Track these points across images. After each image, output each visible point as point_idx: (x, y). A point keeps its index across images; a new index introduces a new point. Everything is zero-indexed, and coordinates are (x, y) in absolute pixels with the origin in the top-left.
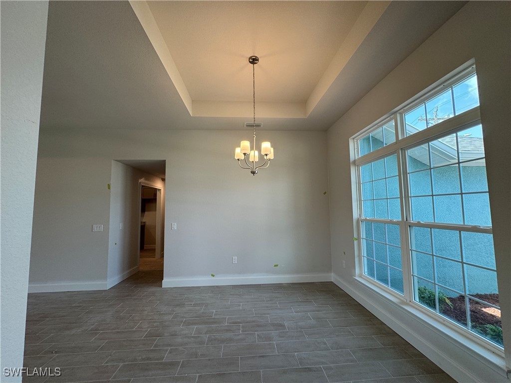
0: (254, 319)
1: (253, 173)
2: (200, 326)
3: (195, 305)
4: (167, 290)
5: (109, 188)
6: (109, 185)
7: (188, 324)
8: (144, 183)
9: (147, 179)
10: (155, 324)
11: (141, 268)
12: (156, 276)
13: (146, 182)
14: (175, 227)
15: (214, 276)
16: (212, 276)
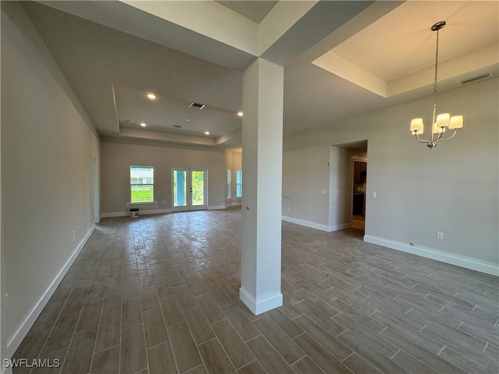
0: (436, 287)
1: (430, 146)
2: (379, 269)
3: (383, 258)
4: (366, 243)
5: (329, 165)
6: (329, 164)
7: (370, 265)
8: (356, 159)
9: (359, 156)
10: (349, 257)
11: (353, 226)
12: (360, 233)
13: (359, 158)
14: (375, 195)
15: (412, 245)
16: (411, 244)
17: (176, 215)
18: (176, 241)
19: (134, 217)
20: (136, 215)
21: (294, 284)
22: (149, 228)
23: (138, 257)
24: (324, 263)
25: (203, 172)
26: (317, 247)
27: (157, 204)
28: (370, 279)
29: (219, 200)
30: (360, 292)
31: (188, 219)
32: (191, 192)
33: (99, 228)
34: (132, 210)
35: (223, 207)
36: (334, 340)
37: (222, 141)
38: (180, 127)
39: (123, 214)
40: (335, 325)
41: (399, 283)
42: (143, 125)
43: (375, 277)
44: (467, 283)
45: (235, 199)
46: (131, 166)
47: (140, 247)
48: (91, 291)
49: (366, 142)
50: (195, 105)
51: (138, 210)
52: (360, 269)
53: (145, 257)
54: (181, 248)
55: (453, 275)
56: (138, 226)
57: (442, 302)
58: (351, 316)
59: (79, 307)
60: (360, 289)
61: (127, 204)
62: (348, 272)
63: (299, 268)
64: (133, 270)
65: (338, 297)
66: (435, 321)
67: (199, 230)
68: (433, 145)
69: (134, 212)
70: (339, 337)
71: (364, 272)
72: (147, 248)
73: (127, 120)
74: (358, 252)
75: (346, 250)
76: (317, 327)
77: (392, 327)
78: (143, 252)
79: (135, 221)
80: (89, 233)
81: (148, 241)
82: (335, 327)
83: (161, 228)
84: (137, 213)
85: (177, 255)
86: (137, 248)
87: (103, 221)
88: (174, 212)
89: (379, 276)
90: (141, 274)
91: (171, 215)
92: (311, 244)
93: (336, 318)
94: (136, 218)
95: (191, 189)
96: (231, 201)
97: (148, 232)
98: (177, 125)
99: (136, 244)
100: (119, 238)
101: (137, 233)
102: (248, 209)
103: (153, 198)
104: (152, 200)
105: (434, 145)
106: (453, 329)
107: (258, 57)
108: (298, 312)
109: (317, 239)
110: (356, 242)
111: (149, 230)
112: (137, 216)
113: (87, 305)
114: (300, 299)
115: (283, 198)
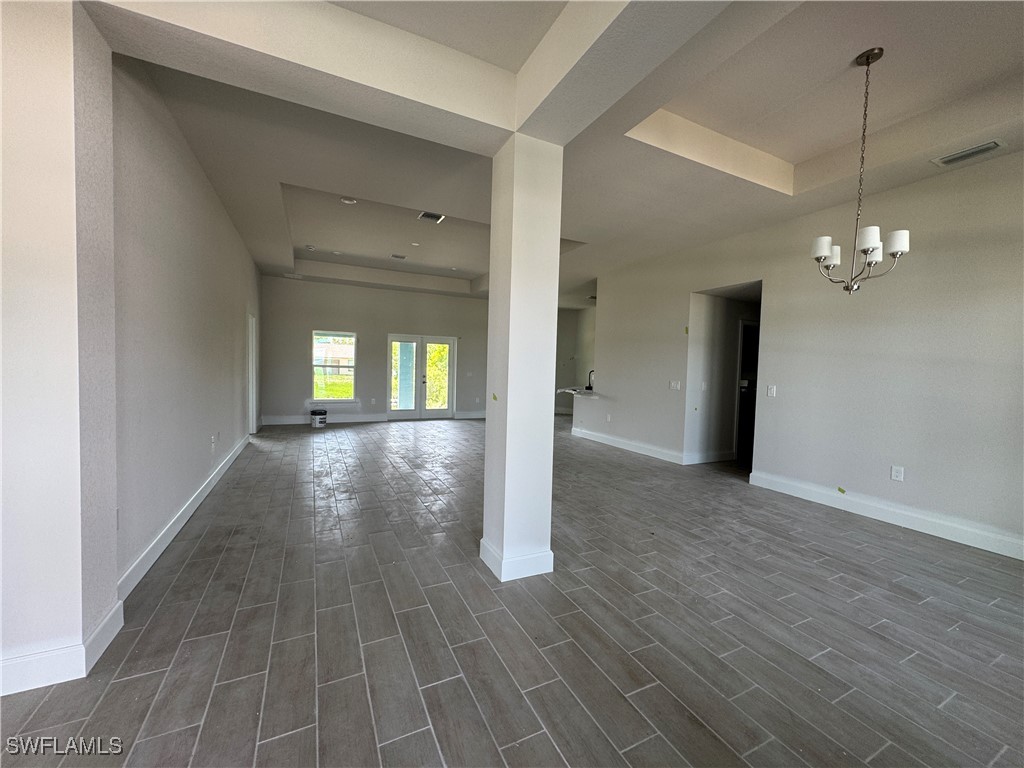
0: (862, 564)
1: (849, 289)
2: (758, 531)
3: (777, 514)
4: (754, 488)
5: (687, 333)
6: (687, 329)
7: (745, 522)
10: (708, 507)
14: (773, 391)
15: (843, 492)
16: (840, 490)
17: (394, 426)
18: (387, 466)
19: (318, 425)
20: (321, 422)
21: (584, 544)
22: (343, 444)
23: (317, 488)
24: (654, 515)
25: (447, 346)
26: (649, 490)
27: (360, 404)
28: (733, 544)
30: (705, 562)
31: (416, 432)
32: (424, 382)
33: (254, 441)
34: (314, 413)
36: (628, 625)
38: (403, 258)
39: (298, 420)
40: (638, 605)
41: (790, 554)
43: (745, 541)
44: (931, 563)
46: (314, 332)
47: (322, 473)
48: (237, 532)
49: (759, 284)
50: (427, 215)
51: (325, 415)
52: (722, 528)
53: (329, 489)
54: (393, 479)
55: (911, 549)
56: (322, 440)
57: (859, 588)
58: (671, 595)
59: (218, 550)
60: (708, 559)
61: (307, 402)
62: (695, 531)
63: (604, 520)
64: (307, 506)
65: (659, 567)
66: (832, 614)
67: (431, 451)
68: (853, 287)
69: (318, 417)
70: (637, 622)
71: (725, 533)
72: (335, 475)
73: (307, 246)
74: (731, 501)
75: (706, 496)
76: (605, 605)
77: (742, 617)
78: (327, 481)
79: (318, 433)
80: (238, 447)
81: (338, 465)
82: (638, 607)
83: (364, 445)
84: (322, 419)
85: (385, 488)
86: (318, 475)
87: (263, 431)
88: (390, 421)
89: (754, 541)
90: (319, 512)
91: (384, 426)
92: (639, 484)
93: (644, 597)
94: (320, 429)
95: (425, 377)
97: (339, 451)
98: (398, 254)
99: (317, 469)
100: (288, 458)
101: (319, 452)
102: (495, 398)
103: (352, 393)
104: (350, 396)
105: (856, 287)
106: (861, 628)
107: (513, 133)
108: (578, 583)
109: (656, 476)
110: (731, 485)
111: (342, 447)
112: (322, 425)
113: (229, 549)
114: (588, 565)
115: (597, 398)
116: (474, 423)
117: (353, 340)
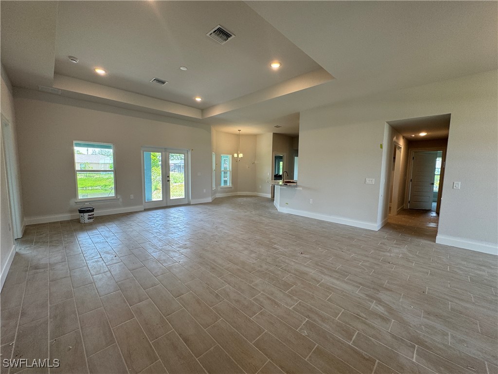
19: (87, 221)
20: (89, 218)
25: (183, 155)
27: (121, 200)
29: (205, 191)
32: (169, 181)
34: (81, 211)
35: (210, 200)
37: (217, 112)
39: (65, 217)
42: (100, 72)
45: (219, 189)
46: (75, 142)
51: (93, 211)
61: (72, 202)
69: (86, 215)
73: (70, 57)
88: (146, 210)
94: (90, 224)
95: (168, 177)
96: (215, 192)
103: (113, 191)
104: (112, 194)
112: (91, 220)
115: (301, 189)
116: (206, 206)
117: (111, 151)
